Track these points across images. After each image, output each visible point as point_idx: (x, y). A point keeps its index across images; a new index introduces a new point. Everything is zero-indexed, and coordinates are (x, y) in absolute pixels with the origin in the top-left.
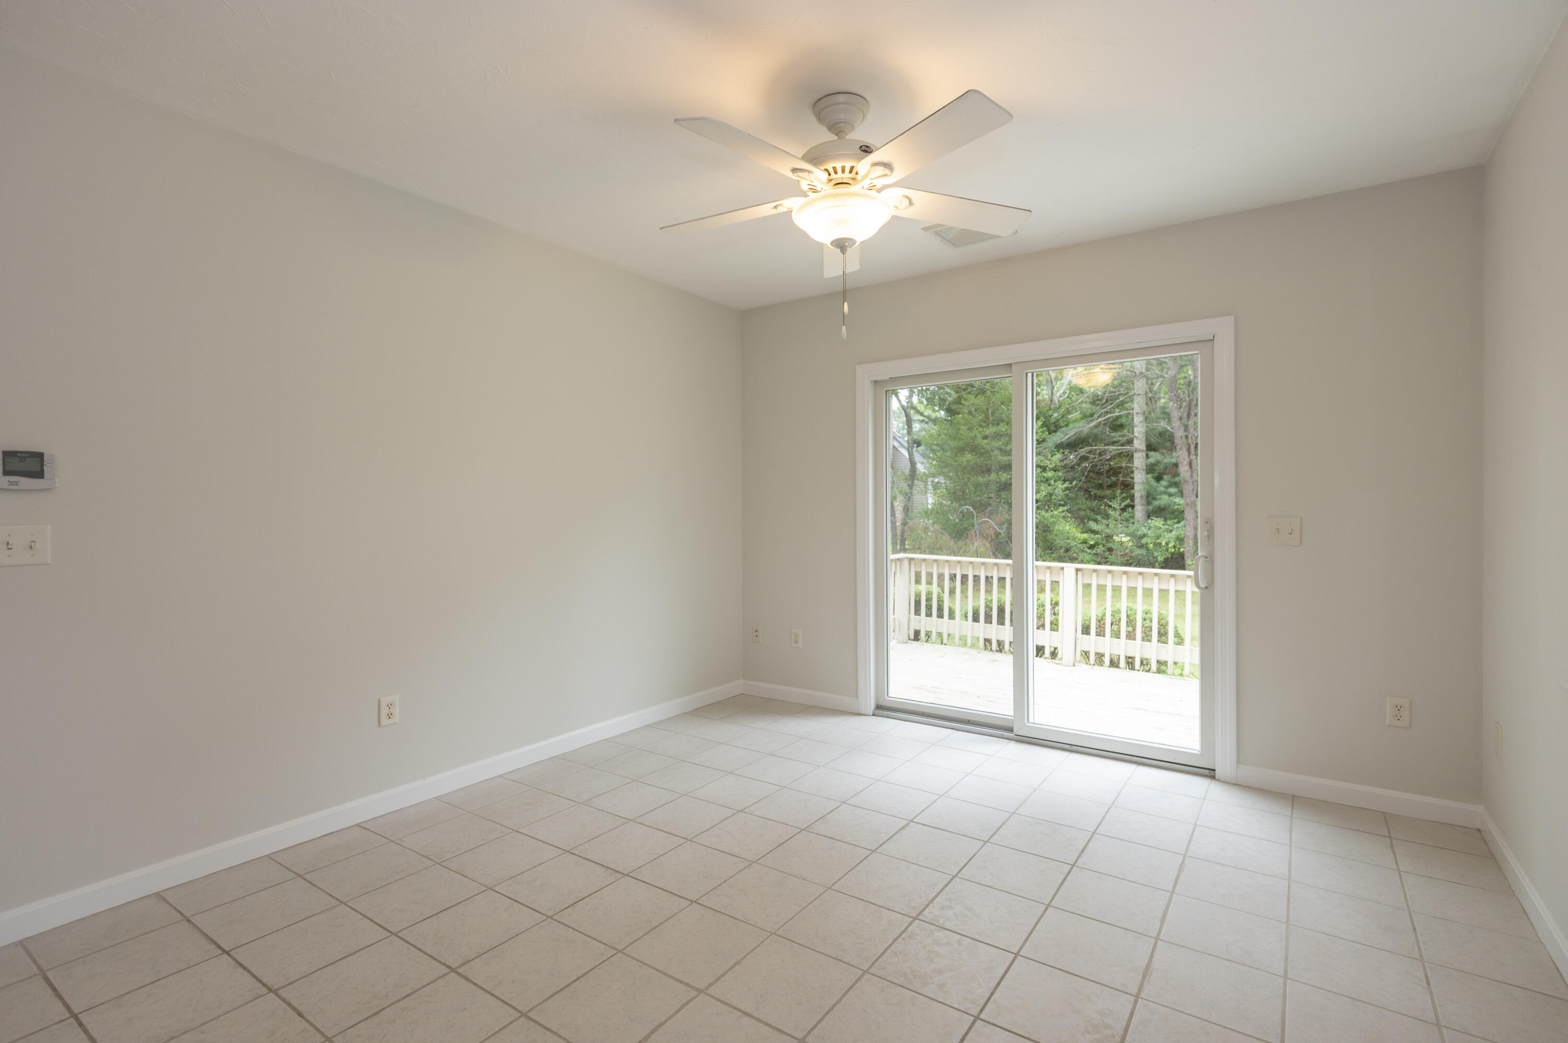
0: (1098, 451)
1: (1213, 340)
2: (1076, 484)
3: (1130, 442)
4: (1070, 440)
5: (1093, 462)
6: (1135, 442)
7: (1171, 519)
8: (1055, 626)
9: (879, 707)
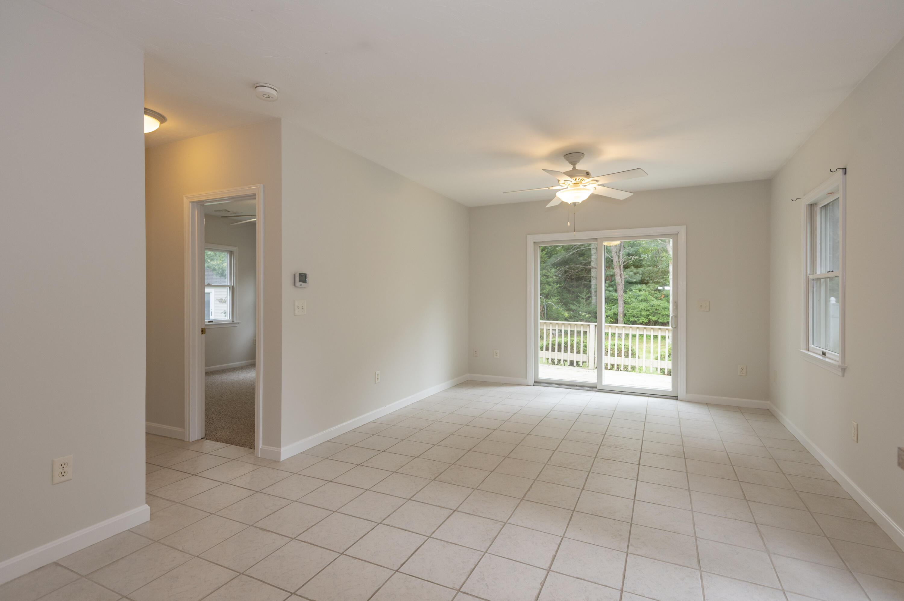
0: (573, 268)
1: (678, 234)
2: (563, 285)
3: (589, 263)
4: (559, 262)
5: (571, 273)
6: (592, 263)
7: (610, 304)
8: (585, 352)
9: (535, 382)
